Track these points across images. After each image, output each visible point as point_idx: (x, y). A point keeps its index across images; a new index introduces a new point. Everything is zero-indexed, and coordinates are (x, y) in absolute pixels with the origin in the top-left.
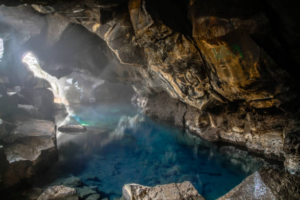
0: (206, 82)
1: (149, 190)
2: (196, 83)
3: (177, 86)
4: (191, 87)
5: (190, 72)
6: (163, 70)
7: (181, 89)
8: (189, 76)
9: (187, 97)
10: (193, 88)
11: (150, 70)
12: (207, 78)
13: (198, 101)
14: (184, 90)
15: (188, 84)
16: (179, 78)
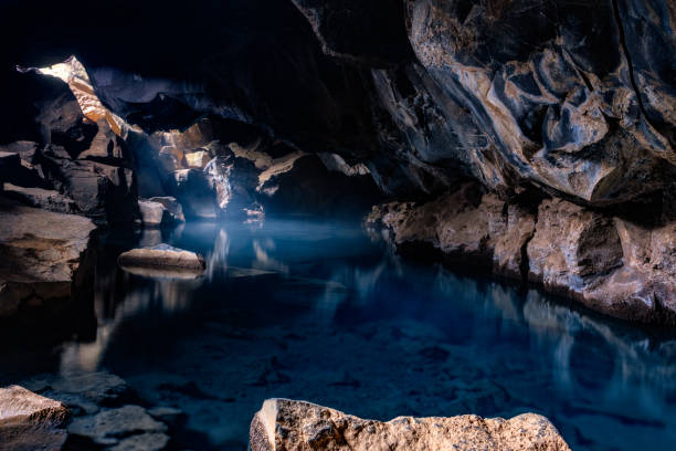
0: (618, 84)
1: (360, 429)
2: (577, 93)
3: (505, 111)
4: (556, 108)
5: (558, 50)
6: (459, 58)
7: (521, 122)
8: (551, 66)
9: (540, 154)
10: (566, 113)
11: (421, 99)
12: (624, 65)
13: (582, 166)
14: (530, 126)
15: (548, 99)
16: (515, 80)
